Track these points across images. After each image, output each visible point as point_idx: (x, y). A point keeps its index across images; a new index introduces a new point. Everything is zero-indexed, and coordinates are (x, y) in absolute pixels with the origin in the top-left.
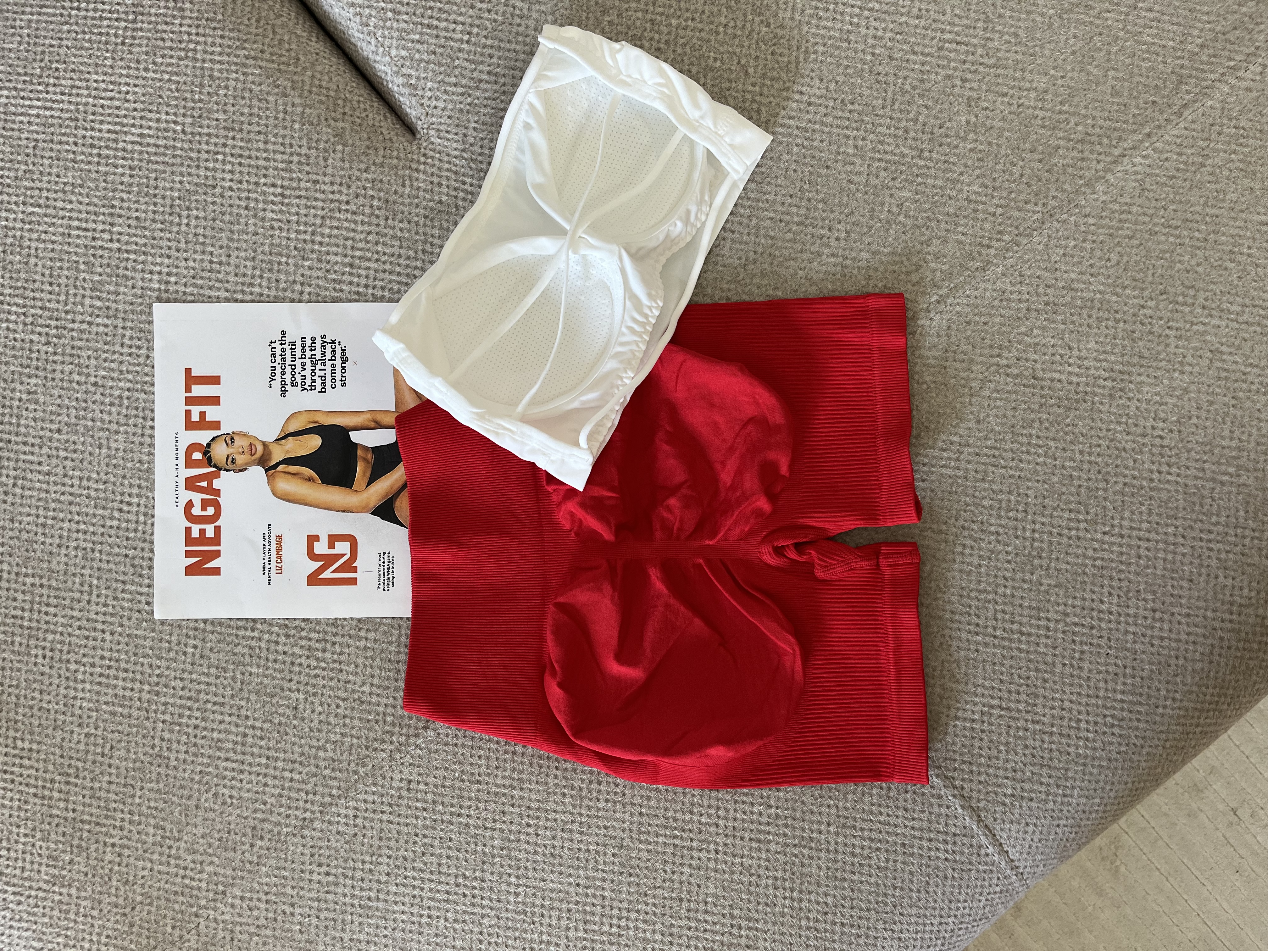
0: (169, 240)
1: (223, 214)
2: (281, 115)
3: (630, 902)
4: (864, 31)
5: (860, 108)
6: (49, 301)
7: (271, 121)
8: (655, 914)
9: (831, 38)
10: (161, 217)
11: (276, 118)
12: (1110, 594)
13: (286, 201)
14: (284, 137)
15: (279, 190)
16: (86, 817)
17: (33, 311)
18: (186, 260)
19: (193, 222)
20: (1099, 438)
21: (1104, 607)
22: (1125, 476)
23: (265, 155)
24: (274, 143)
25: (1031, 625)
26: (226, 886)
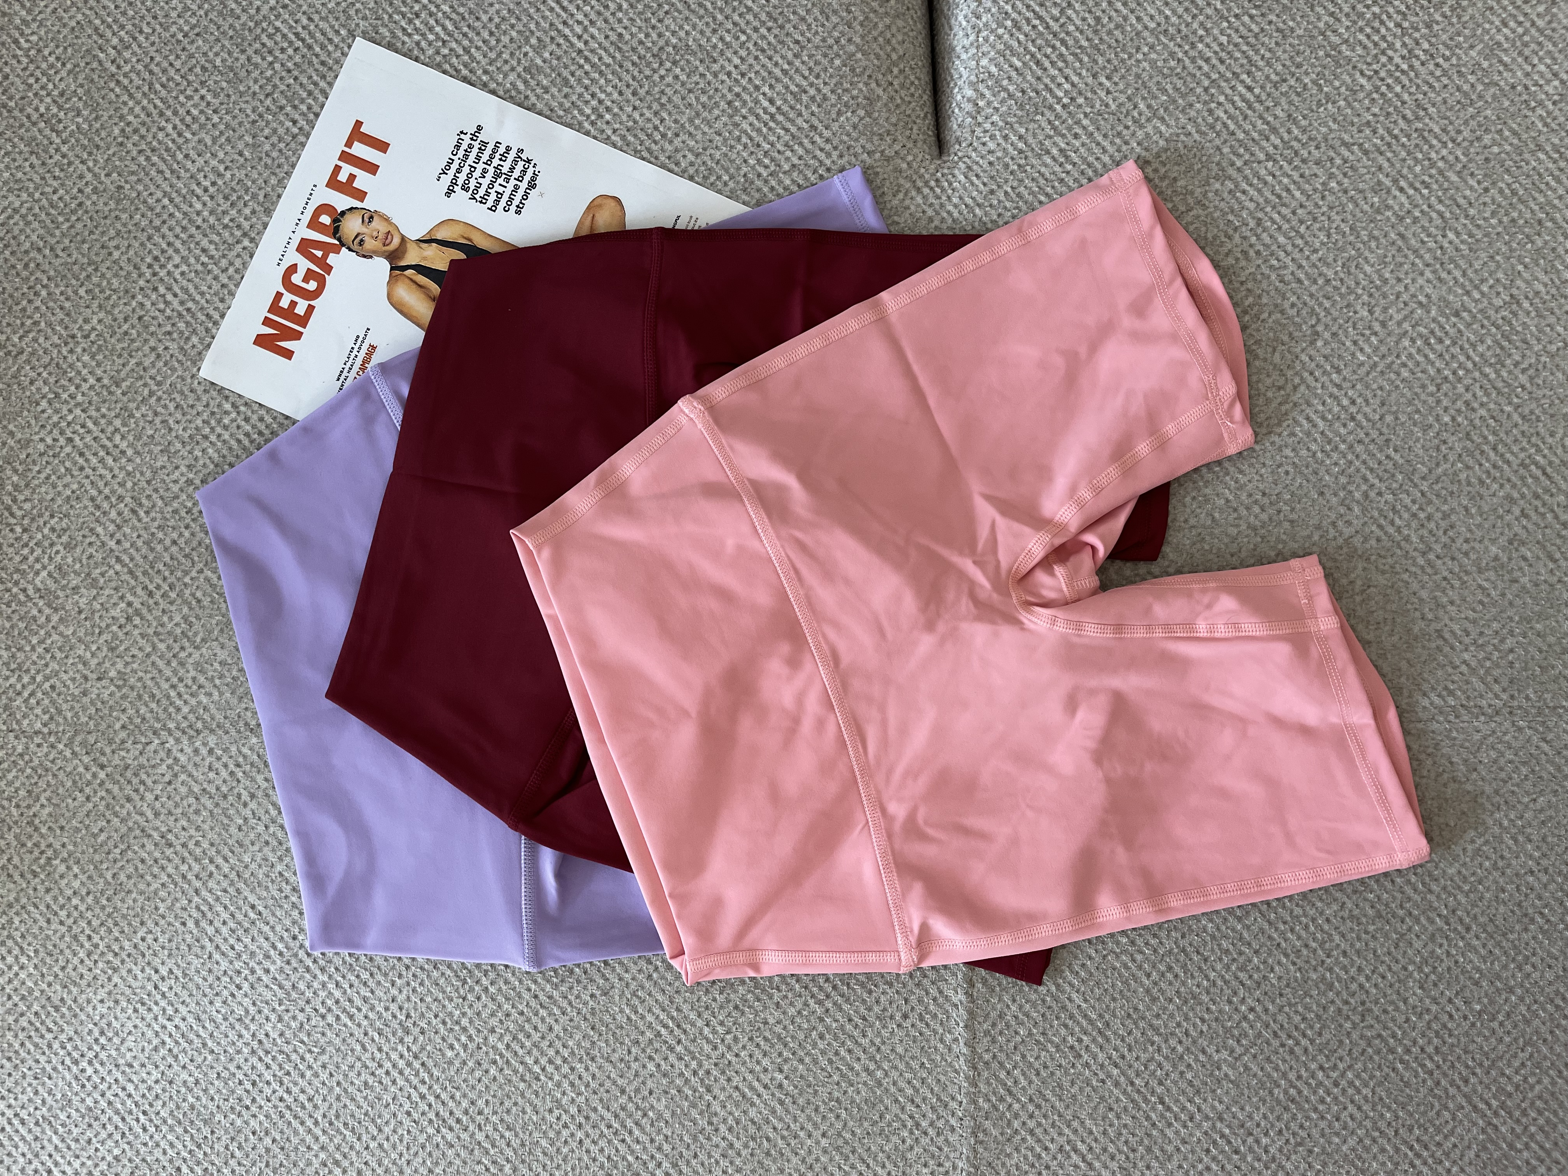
0: (634, 78)
1: (704, 92)
2: (830, 41)
3: (573, 1053)
4: (1460, 389)
5: (1401, 461)
6: (478, 48)
7: (817, 40)
8: (587, 1085)
9: (1423, 372)
10: (643, 52)
11: (824, 40)
12: (1280, 1132)
13: (772, 124)
14: (817, 63)
15: (773, 110)
16: (126, 559)
17: (454, 45)
18: (635, 108)
19: (669, 79)
20: (1390, 969)
21: (1264, 1141)
22: (1385, 1028)
23: (786, 67)
24: (803, 63)
25: (1177, 1101)
26: (205, 727)
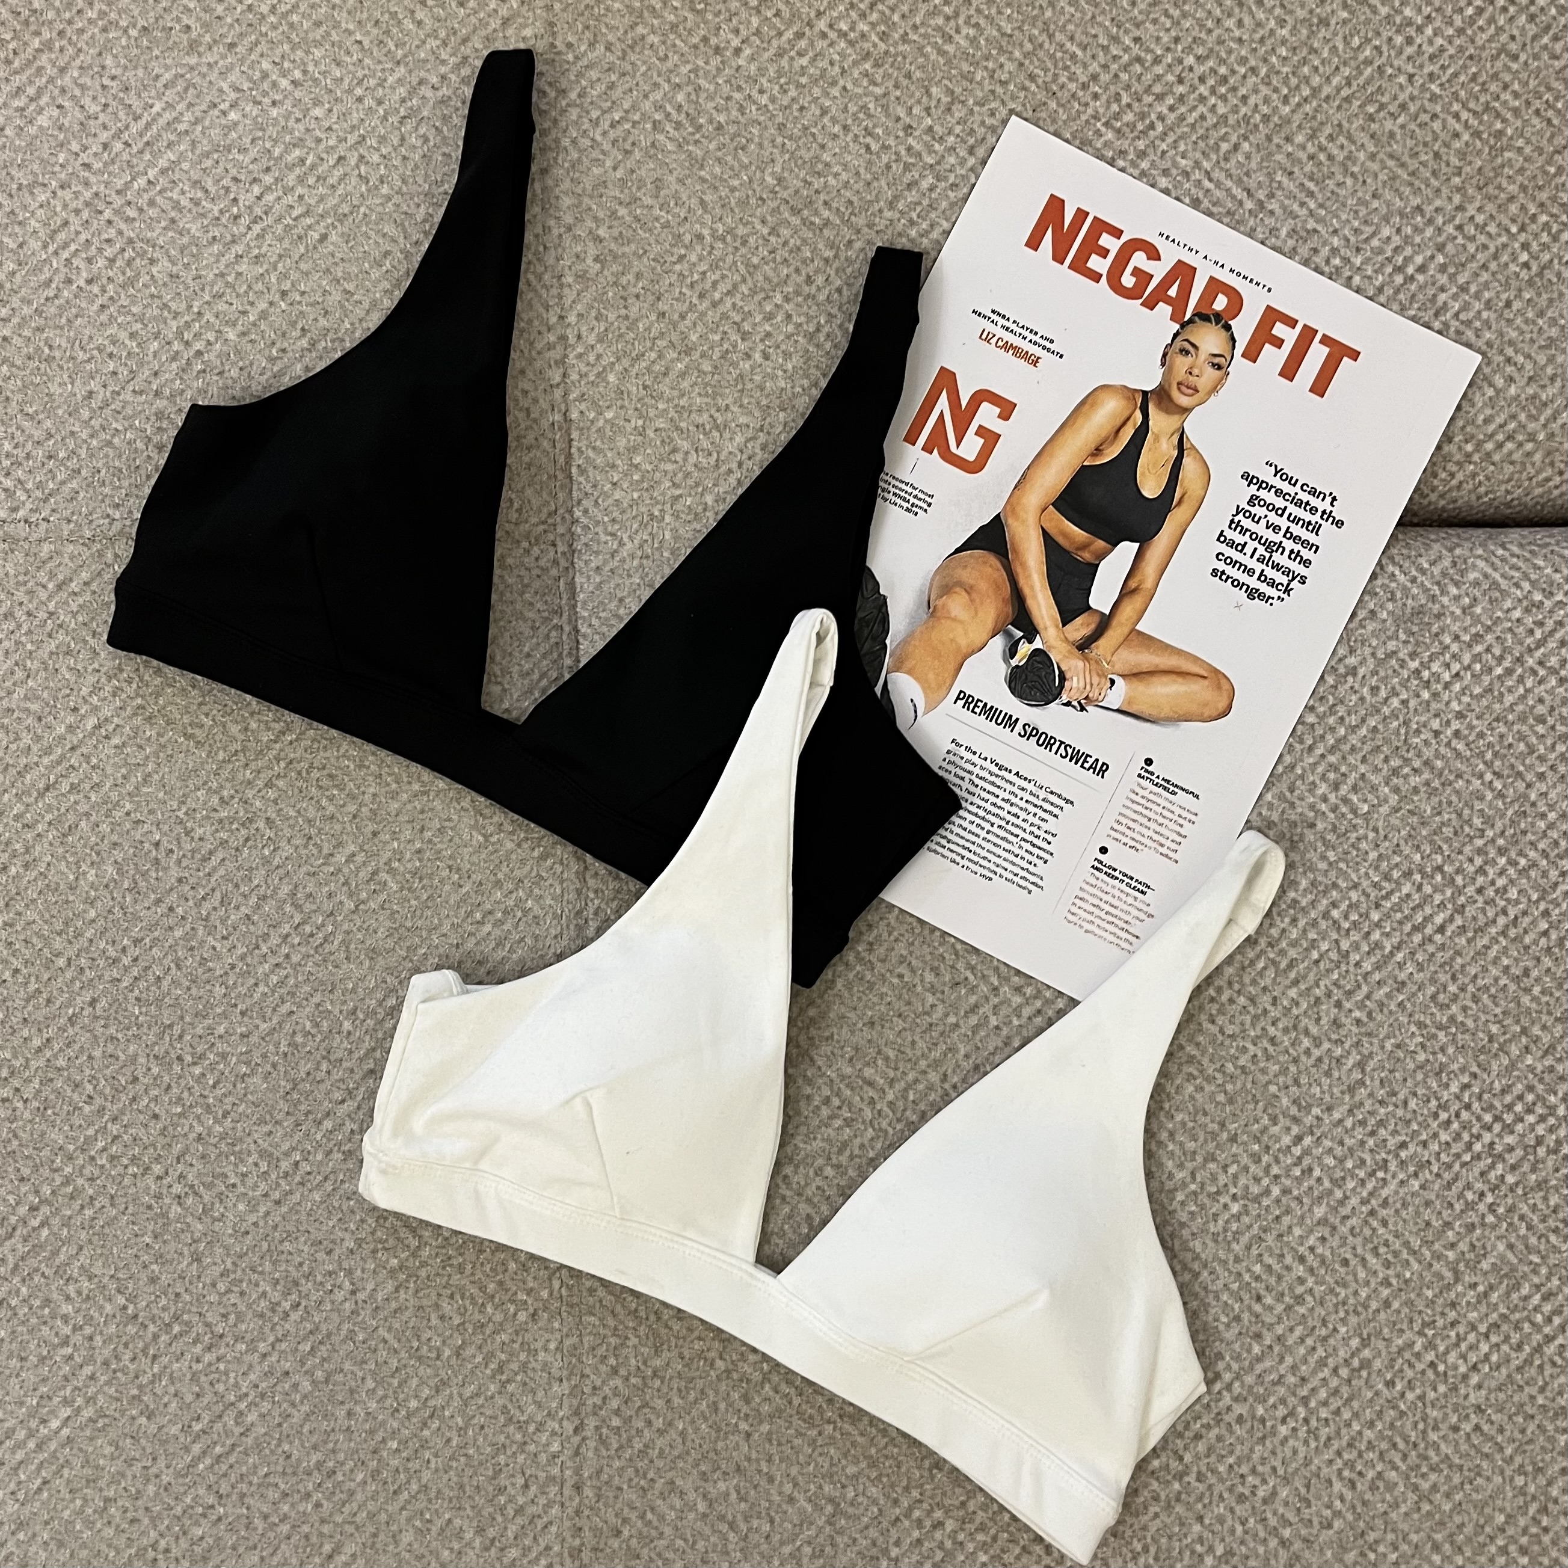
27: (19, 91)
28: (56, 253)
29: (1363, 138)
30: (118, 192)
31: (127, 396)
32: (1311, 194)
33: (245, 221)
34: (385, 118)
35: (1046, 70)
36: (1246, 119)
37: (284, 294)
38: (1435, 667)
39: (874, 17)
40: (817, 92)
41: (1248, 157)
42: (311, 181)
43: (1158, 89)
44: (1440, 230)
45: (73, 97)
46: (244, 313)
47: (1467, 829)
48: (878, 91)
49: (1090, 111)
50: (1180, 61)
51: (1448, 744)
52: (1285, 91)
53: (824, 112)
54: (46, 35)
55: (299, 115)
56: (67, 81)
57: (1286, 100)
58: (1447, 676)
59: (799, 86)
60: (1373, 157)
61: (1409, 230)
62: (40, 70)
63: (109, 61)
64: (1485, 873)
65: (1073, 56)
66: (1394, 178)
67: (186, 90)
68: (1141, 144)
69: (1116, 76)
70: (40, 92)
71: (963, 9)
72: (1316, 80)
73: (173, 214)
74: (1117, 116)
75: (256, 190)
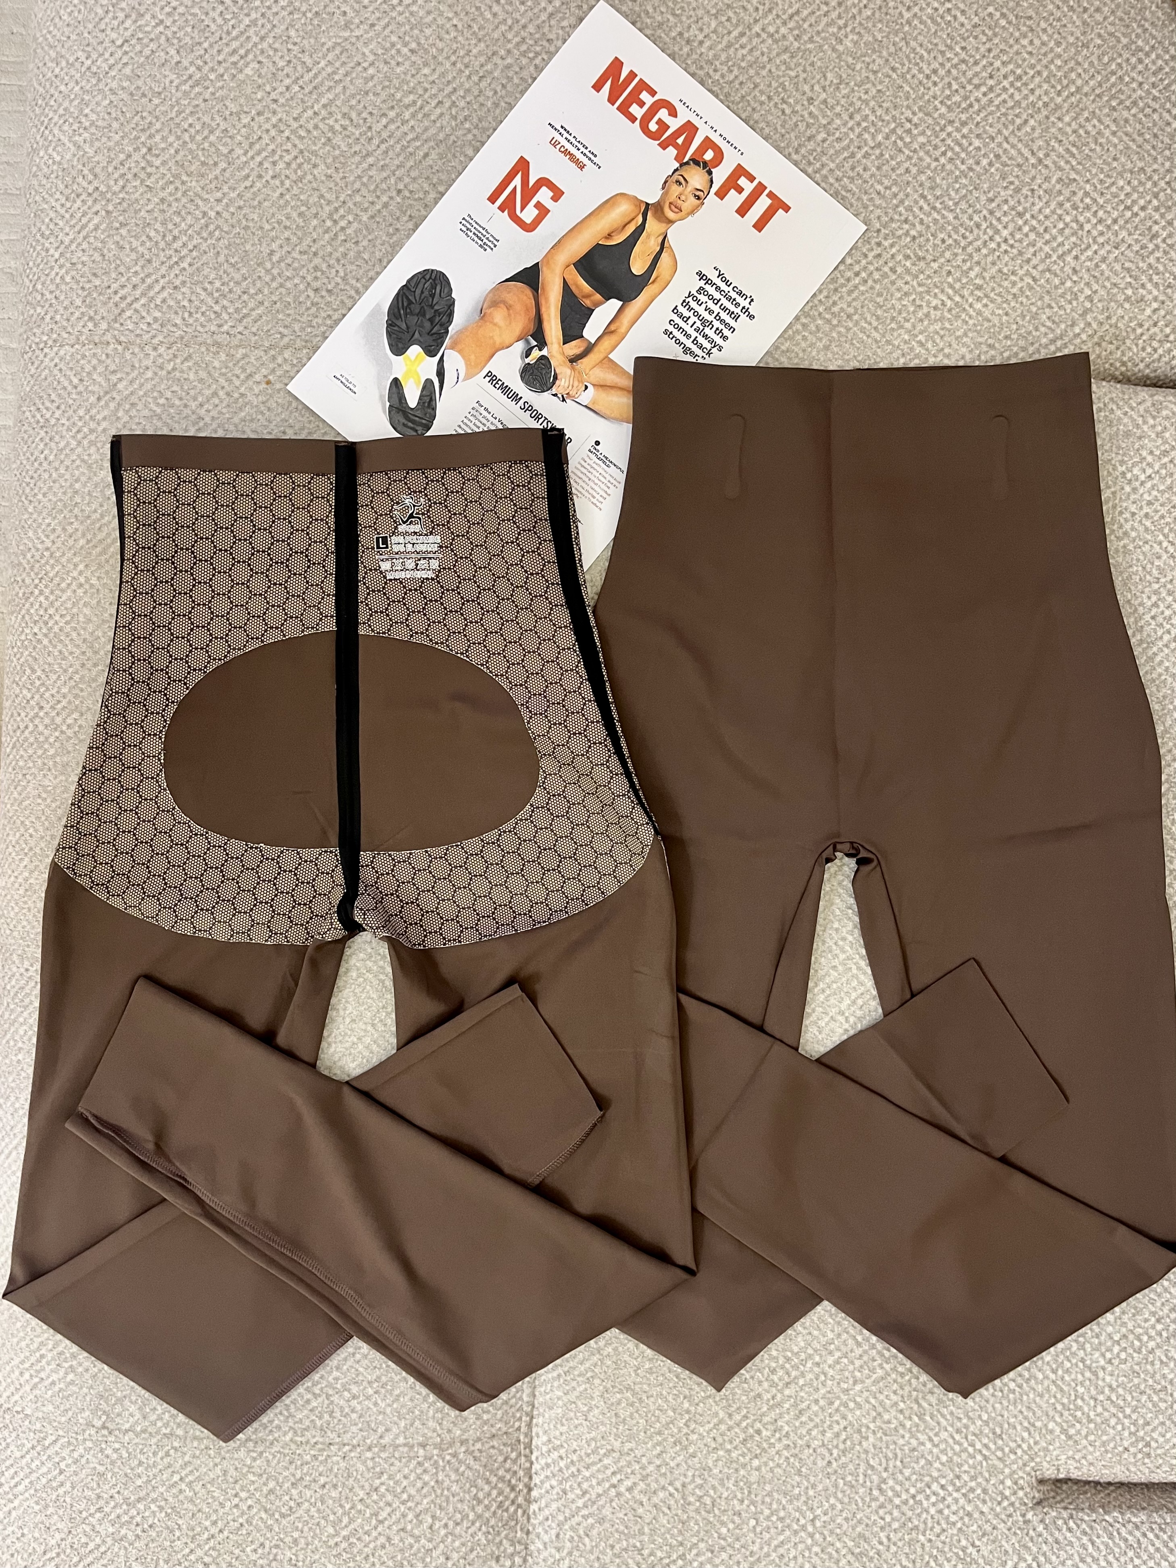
27: (235, 51)
28: (253, 158)
29: (1107, 121)
30: (295, 119)
31: (295, 255)
32: (1073, 156)
33: (376, 141)
34: (469, 77)
35: (903, 65)
36: (1033, 104)
37: (399, 192)
38: (1136, 471)
39: (792, 24)
40: (752, 72)
41: (1033, 129)
42: (420, 116)
43: (976, 81)
44: (1155, 184)
45: (269, 56)
46: (372, 203)
47: (1148, 577)
48: (793, 74)
49: (931, 93)
50: (992, 64)
51: (1140, 522)
52: (1059, 88)
53: (756, 86)
54: (254, 15)
55: (414, 72)
56: (265, 45)
57: (1059, 94)
58: (1142, 477)
59: (740, 67)
60: (1114, 133)
61: (1136, 183)
62: (248, 38)
63: (292, 33)
64: (1158, 607)
65: (922, 57)
66: (1128, 148)
67: (341, 53)
68: (963, 117)
69: (949, 71)
70: (248, 52)
71: (850, 22)
72: (1079, 82)
73: (330, 135)
74: (948, 97)
75: (384, 121)
